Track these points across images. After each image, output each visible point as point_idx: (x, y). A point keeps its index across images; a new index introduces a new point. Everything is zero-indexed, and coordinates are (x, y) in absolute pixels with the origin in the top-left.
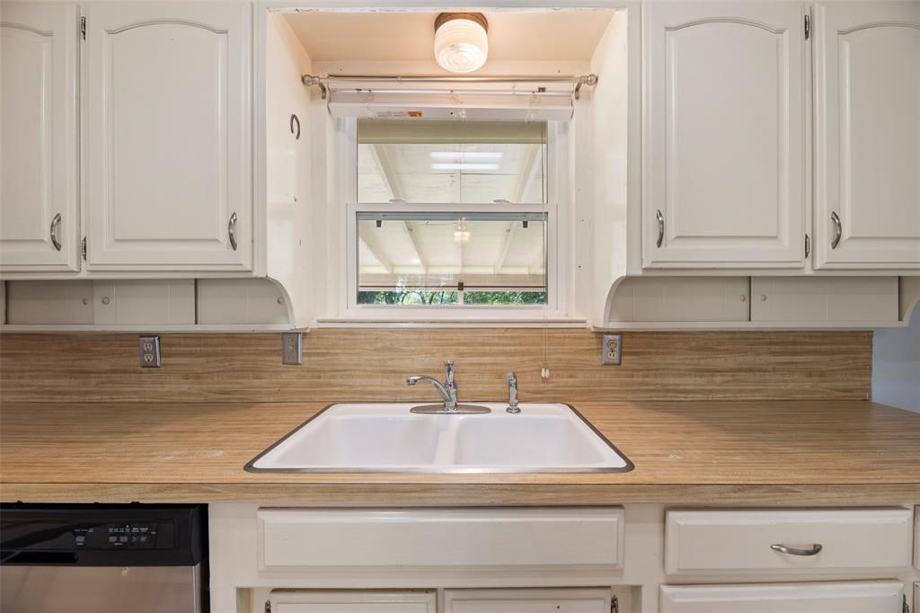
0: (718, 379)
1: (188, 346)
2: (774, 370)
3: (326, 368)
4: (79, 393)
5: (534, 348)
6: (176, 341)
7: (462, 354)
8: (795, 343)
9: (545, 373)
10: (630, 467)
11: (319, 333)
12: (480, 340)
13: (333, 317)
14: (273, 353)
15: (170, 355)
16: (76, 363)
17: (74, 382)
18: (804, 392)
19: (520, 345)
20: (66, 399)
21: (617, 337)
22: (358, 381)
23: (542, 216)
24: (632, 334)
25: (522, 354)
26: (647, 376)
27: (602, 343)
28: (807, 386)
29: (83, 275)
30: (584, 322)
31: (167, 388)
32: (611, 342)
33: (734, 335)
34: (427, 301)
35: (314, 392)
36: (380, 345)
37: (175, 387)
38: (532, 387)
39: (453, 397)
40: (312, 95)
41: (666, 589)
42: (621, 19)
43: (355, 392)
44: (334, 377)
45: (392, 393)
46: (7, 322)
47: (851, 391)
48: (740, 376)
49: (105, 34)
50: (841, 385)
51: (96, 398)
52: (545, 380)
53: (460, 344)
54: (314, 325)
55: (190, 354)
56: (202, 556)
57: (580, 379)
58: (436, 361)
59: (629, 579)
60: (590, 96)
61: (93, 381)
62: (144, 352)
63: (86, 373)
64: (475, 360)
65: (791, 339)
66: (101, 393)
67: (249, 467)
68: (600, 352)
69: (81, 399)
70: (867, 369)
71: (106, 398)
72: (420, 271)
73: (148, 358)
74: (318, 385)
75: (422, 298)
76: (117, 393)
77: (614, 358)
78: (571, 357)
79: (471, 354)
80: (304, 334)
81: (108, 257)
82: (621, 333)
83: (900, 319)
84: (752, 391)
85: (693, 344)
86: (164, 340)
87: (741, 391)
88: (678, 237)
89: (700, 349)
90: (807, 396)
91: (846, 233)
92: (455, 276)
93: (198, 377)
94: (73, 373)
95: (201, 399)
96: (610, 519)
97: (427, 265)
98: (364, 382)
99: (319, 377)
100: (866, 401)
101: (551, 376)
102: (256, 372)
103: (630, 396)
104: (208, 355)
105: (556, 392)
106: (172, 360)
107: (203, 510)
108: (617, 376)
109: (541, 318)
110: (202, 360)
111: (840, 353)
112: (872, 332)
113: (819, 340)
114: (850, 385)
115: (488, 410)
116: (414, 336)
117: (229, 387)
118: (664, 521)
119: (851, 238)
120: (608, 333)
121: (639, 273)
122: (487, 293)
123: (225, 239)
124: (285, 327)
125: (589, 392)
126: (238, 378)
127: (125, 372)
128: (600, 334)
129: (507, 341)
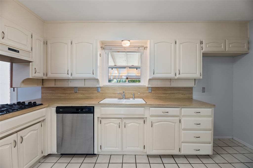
0: (167, 95)
1: (82, 89)
2: (177, 94)
3: (104, 93)
4: (64, 97)
5: (137, 90)
6: (80, 88)
7: (126, 91)
8: (180, 89)
9: (139, 94)
10: (146, 103)
11: (103, 87)
12: (129, 88)
13: (105, 85)
14: (95, 90)
15: (79, 91)
16: (64, 92)
17: (64, 95)
18: (181, 97)
19: (135, 89)
20: (62, 98)
21: (151, 88)
22: (109, 95)
23: (140, 68)
24: (153, 88)
25: (136, 91)
26: (155, 94)
27: (148, 89)
28: (182, 96)
29: (71, 78)
30: (145, 86)
31: (78, 96)
32: (150, 89)
33: (170, 88)
34: (119, 82)
35: (102, 97)
36: (113, 89)
37: (80, 96)
38: (137, 96)
39: (124, 97)
40: (102, 49)
41: (150, 117)
42: (149, 41)
43: (109, 97)
44: (105, 94)
45: (114, 97)
46: (55, 85)
47: (189, 97)
48: (171, 94)
49: (75, 44)
50: (188, 96)
51: (67, 97)
52: (139, 95)
53: (125, 89)
54: (102, 86)
55: (82, 90)
56: (93, 112)
57: (145, 95)
58: (121, 92)
59: (145, 116)
60: (146, 49)
61: (67, 95)
62: (75, 90)
63: (66, 93)
64: (128, 91)
65: (179, 88)
66: (68, 97)
67: (98, 103)
68: (148, 90)
69: (65, 98)
70: (192, 93)
71: (69, 97)
72: (117, 75)
73: (76, 91)
74: (103, 96)
75: (117, 81)
76: (71, 97)
77: (150, 91)
78: (143, 91)
79: (127, 91)
80: (101, 87)
81: (75, 76)
82: (151, 87)
83: (195, 85)
84: (173, 97)
85: (163, 89)
86: (78, 88)
87: (171, 97)
88: (156, 73)
89: (165, 90)
90: (182, 98)
91: (181, 72)
92: (126, 76)
93: (83, 94)
94: (63, 93)
95: (84, 98)
96: (143, 109)
97: (119, 73)
98: (110, 95)
99: (103, 94)
100: (192, 99)
101: (140, 94)
102: (93, 93)
103: (153, 98)
104: (85, 91)
105: (141, 97)
106: (80, 91)
107: (94, 107)
108: (151, 94)
109: (138, 85)
110: (84, 91)
111: (187, 91)
112: (193, 87)
113: (184, 89)
114: (189, 96)
115: (130, 99)
116: (118, 88)
117: (89, 96)
118: (149, 109)
119: (182, 73)
120: (149, 87)
121: (151, 78)
122: (135, 80)
123: (92, 73)
124: (98, 86)
125: (146, 97)
126: (90, 94)
127: (72, 93)
128: (148, 88)
129: (133, 89)
